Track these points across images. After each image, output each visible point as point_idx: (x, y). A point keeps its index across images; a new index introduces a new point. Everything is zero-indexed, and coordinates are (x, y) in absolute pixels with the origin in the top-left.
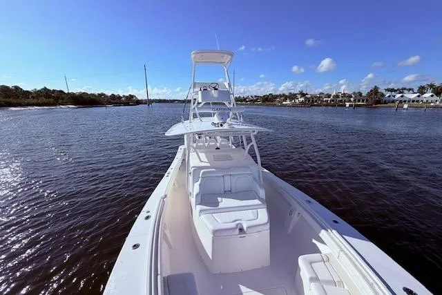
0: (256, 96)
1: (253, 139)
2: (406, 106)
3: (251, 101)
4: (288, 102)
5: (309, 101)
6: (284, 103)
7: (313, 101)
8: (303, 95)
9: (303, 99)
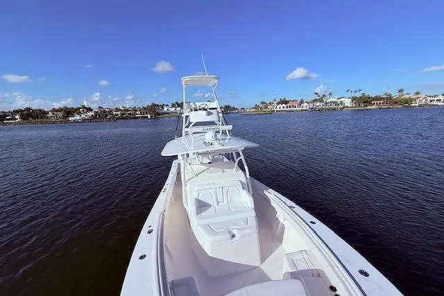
1: (241, 153)
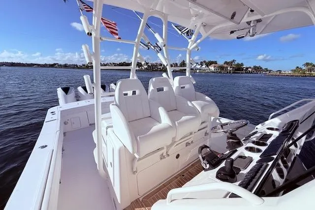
2: (198, 71)
5: (150, 68)
9: (146, 67)
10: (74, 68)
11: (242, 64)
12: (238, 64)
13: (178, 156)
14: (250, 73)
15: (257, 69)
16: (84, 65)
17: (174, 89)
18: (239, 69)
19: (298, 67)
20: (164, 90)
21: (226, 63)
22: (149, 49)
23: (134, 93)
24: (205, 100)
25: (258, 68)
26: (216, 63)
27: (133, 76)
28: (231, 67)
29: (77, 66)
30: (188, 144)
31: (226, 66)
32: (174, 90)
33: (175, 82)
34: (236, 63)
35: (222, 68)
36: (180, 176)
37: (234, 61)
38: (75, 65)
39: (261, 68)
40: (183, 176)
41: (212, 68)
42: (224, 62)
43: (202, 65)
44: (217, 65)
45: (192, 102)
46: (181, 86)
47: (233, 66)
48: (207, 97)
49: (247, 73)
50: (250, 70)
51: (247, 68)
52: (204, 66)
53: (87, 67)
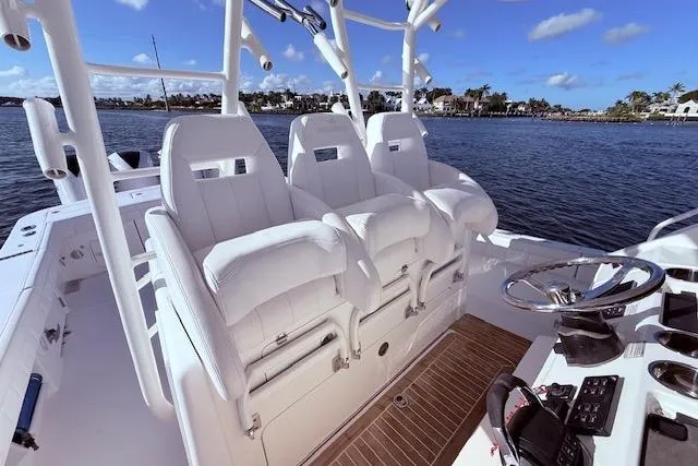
0: (212, 95)
3: (205, 104)
4: (269, 107)
5: (300, 106)
6: (263, 108)
7: (305, 106)
8: (291, 95)
9: (290, 103)
10: (113, 107)
11: (504, 96)
12: (496, 96)
13: (383, 350)
14: (522, 115)
15: (538, 107)
16: (140, 101)
17: (370, 150)
18: (497, 106)
19: (620, 102)
20: (340, 157)
21: (469, 92)
22: (284, 18)
23: (240, 166)
24: (459, 185)
25: (540, 105)
26: (447, 92)
27: (231, 108)
28: (480, 104)
29: (120, 101)
30: (409, 312)
31: (468, 99)
32: (370, 155)
33: (373, 132)
34: (491, 93)
35: (460, 104)
36: (391, 399)
37: (485, 88)
38: (115, 101)
39: (546, 105)
40: (400, 398)
41: (439, 105)
42: (465, 91)
43: (418, 99)
44: (450, 99)
45: (425, 193)
46: (392, 143)
47: (486, 100)
48: (462, 176)
49: (516, 116)
50: (521, 108)
51: (515, 105)
52: (422, 101)
53: (146, 105)
